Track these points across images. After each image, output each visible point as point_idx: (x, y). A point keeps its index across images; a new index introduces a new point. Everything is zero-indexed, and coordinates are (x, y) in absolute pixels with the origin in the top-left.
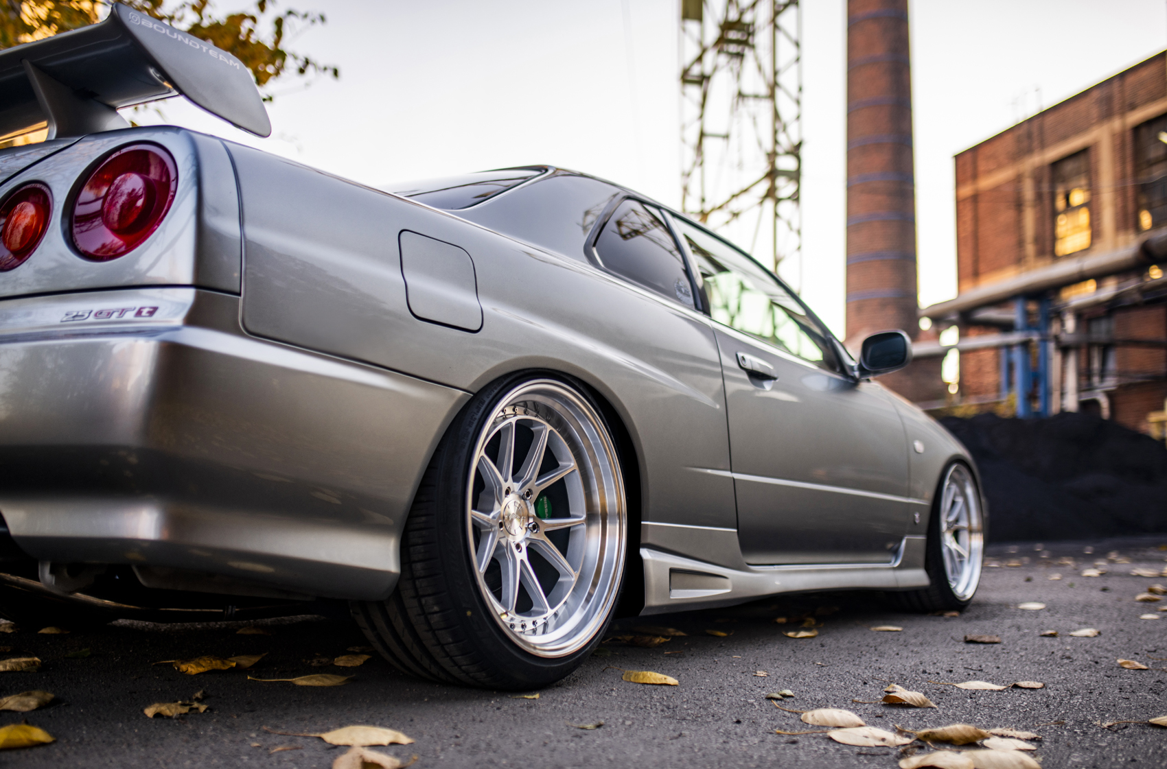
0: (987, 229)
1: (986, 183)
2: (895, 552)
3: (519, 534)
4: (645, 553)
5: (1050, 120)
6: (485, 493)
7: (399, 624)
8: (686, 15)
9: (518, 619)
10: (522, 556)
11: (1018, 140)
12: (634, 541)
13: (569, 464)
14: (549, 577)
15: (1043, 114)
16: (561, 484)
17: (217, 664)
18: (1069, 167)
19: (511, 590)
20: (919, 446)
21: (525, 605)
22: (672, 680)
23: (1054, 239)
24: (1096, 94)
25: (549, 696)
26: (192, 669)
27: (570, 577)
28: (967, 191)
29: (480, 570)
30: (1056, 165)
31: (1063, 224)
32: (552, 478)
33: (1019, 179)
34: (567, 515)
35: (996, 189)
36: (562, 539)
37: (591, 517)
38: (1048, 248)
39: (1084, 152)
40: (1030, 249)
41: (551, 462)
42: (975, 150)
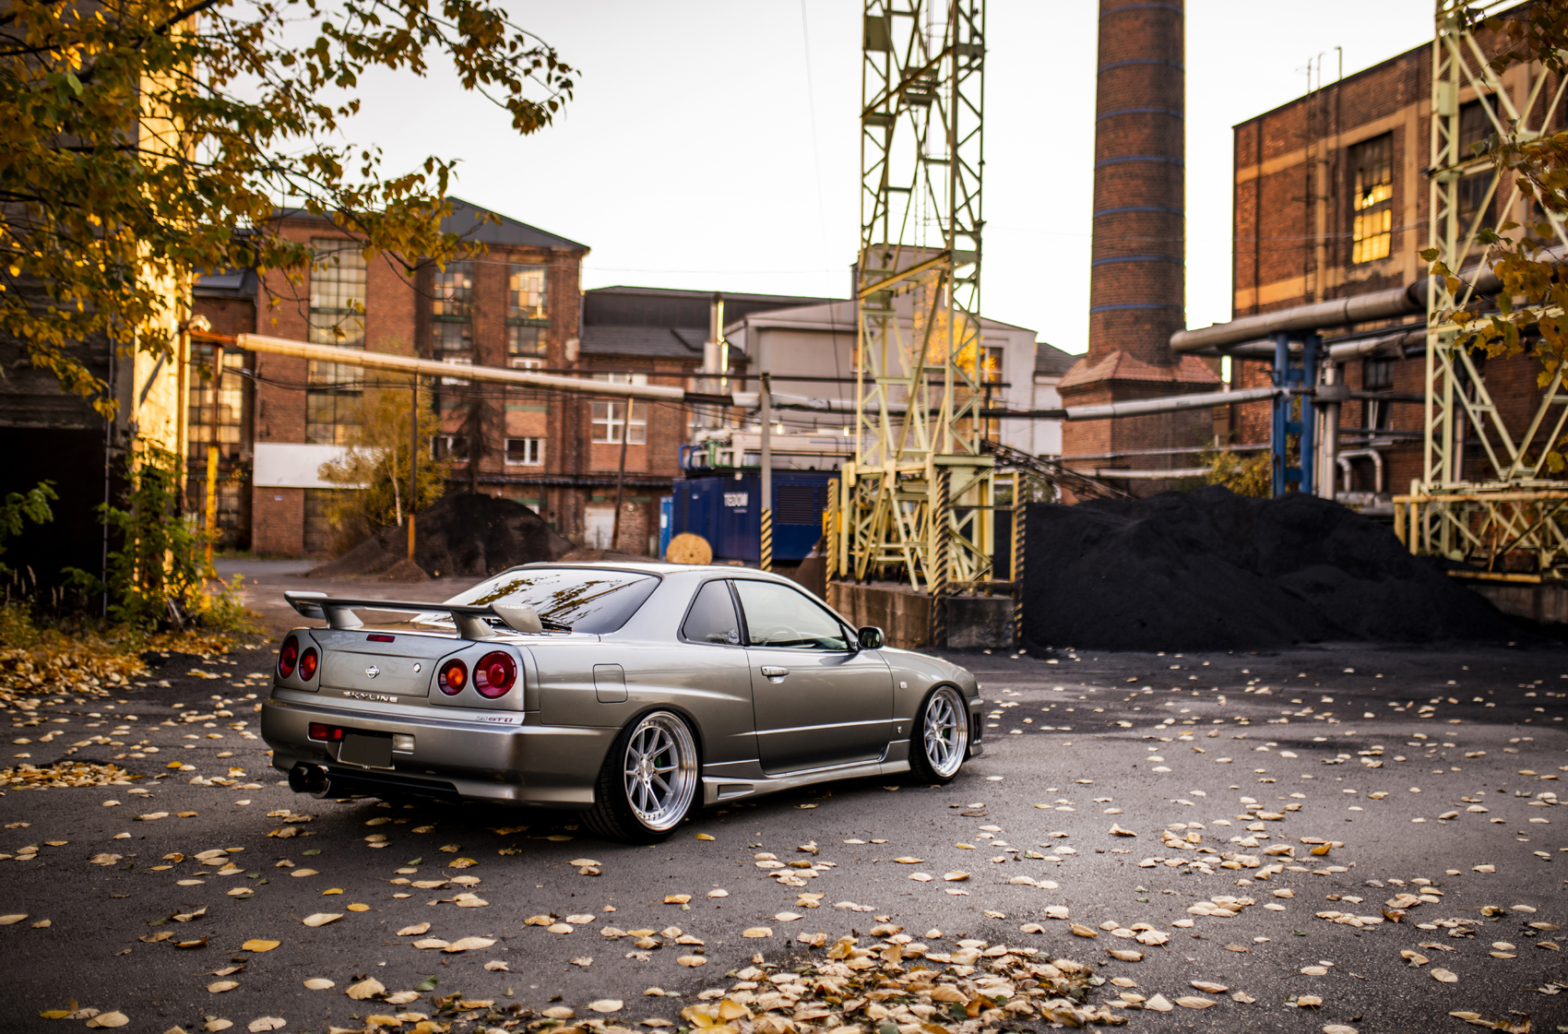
0: (1271, 224)
1: (1270, 166)
2: (883, 753)
3: (647, 778)
4: (706, 780)
5: (1349, 91)
6: (632, 761)
7: (598, 818)
8: (868, 46)
9: (647, 814)
10: (649, 786)
11: (1311, 116)
12: (701, 773)
13: (670, 743)
14: (660, 793)
15: (1342, 84)
16: (667, 751)
17: (512, 830)
18: (1370, 153)
19: (644, 802)
20: (903, 684)
21: (650, 807)
22: (712, 838)
23: (1350, 244)
24: (1403, 65)
25: (660, 846)
26: (502, 832)
27: (670, 794)
28: (1250, 173)
29: (630, 795)
30: (1353, 148)
31: (1361, 228)
32: (663, 749)
33: (1310, 164)
34: (670, 765)
35: (1284, 173)
36: (667, 777)
37: (681, 767)
38: (1342, 254)
39: (1388, 135)
40: (1320, 254)
41: (662, 742)
42: (1260, 120)
